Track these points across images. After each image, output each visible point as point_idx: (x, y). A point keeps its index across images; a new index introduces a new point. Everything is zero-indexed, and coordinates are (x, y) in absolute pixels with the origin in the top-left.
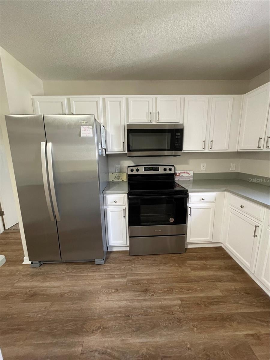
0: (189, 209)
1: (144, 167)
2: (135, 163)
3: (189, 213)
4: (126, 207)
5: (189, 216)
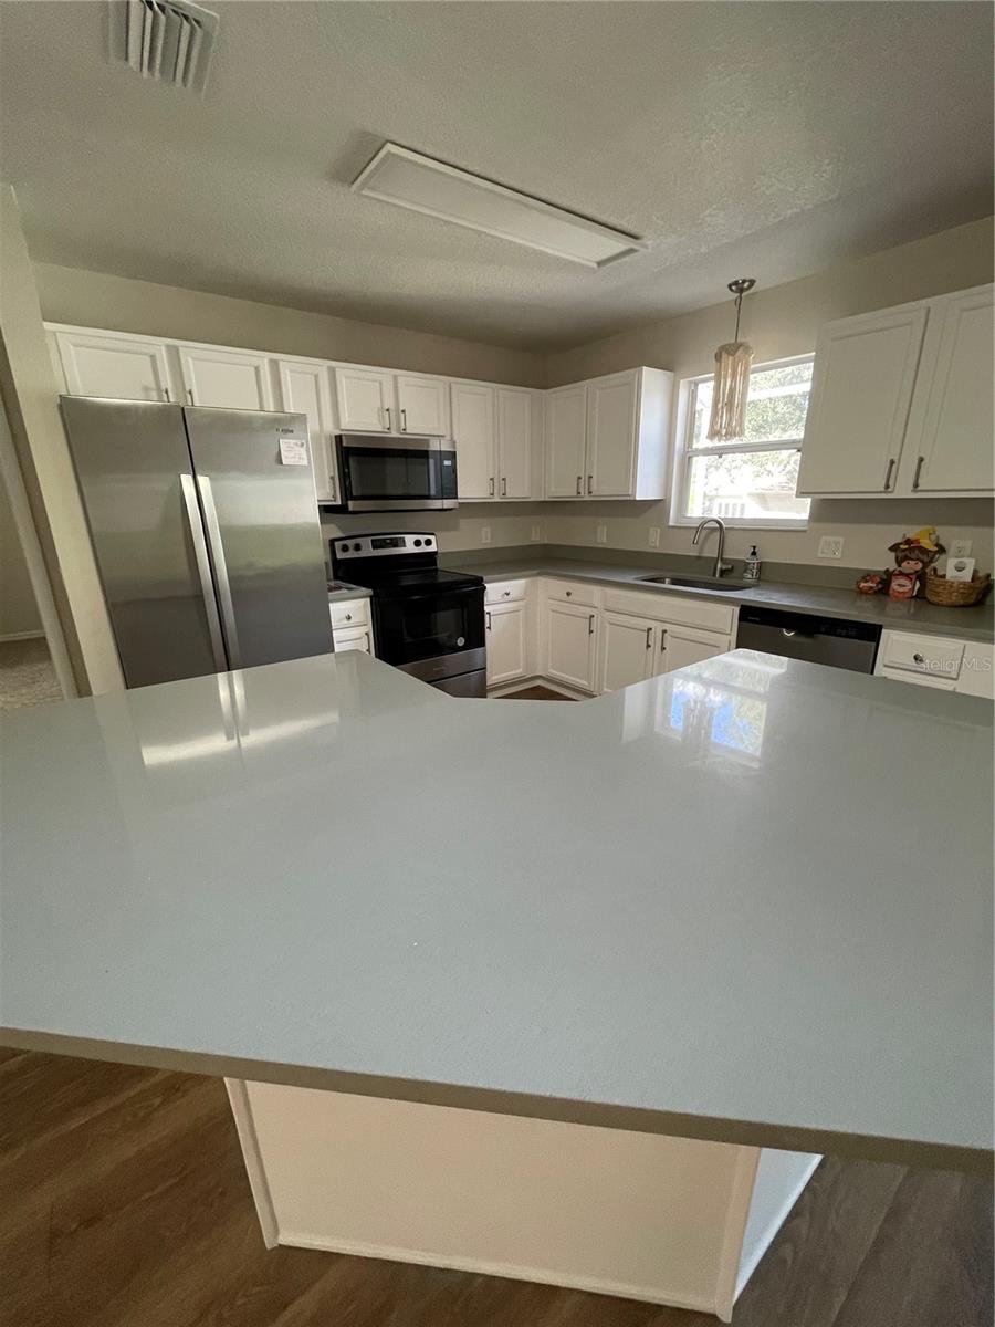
0: (487, 616)
1: (373, 541)
2: (342, 531)
3: (487, 625)
4: (369, 628)
5: (487, 630)
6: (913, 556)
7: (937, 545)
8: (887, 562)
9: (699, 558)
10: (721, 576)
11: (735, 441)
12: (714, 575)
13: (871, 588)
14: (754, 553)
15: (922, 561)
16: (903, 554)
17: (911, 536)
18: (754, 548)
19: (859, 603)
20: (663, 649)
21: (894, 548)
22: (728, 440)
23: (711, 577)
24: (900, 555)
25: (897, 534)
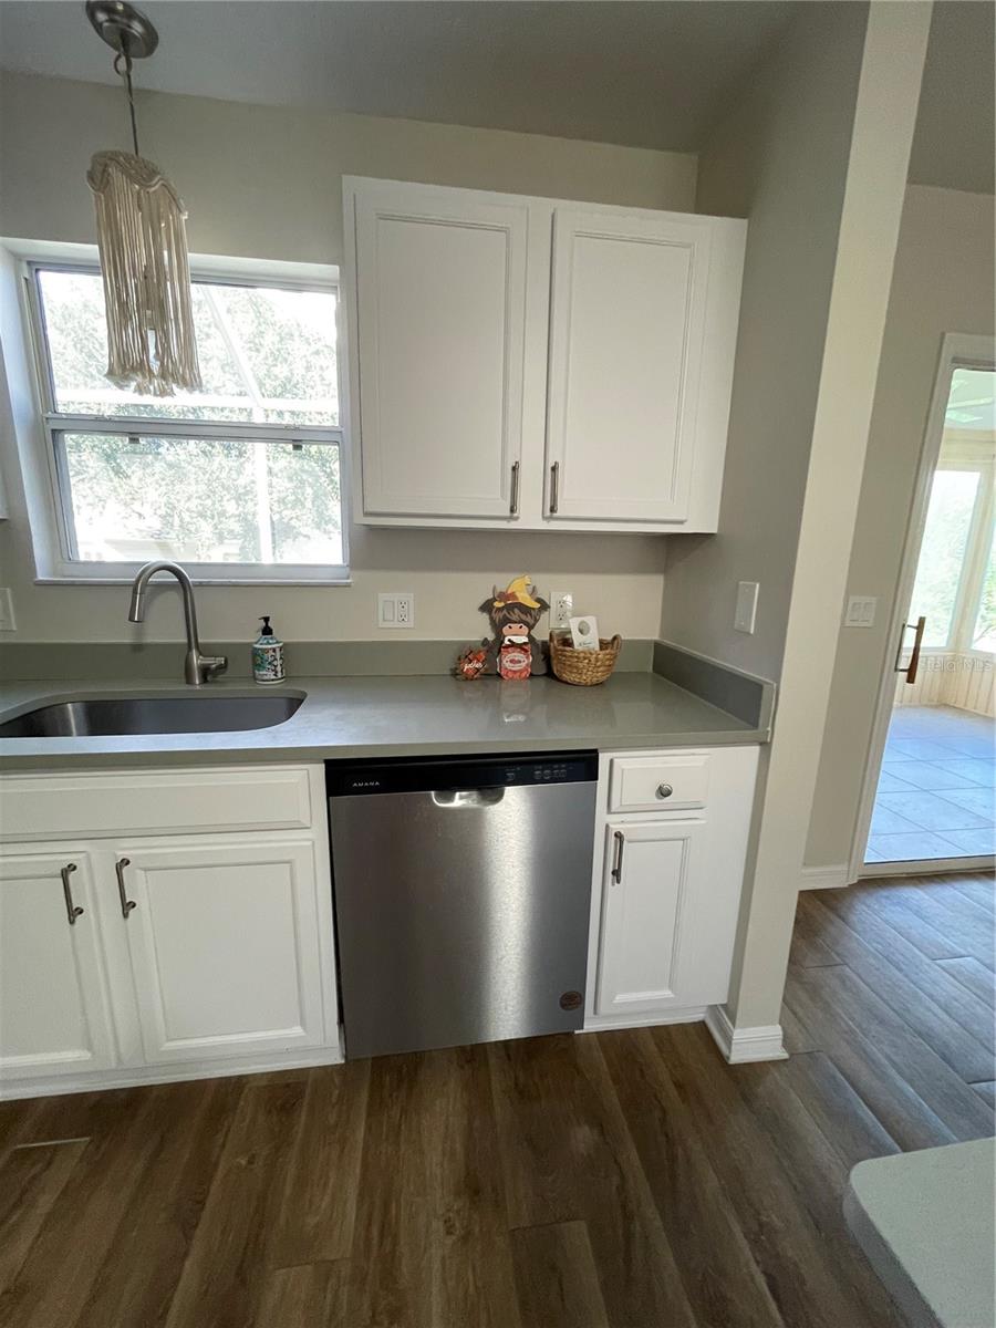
6: (514, 618)
7: (539, 600)
9: (137, 648)
10: (204, 680)
11: (179, 402)
12: (189, 680)
13: (478, 670)
14: (267, 631)
15: (527, 624)
16: (501, 615)
17: (501, 588)
18: (266, 619)
19: (466, 694)
20: (128, 907)
21: (487, 607)
22: (163, 393)
23: (185, 687)
24: (498, 617)
25: (484, 585)
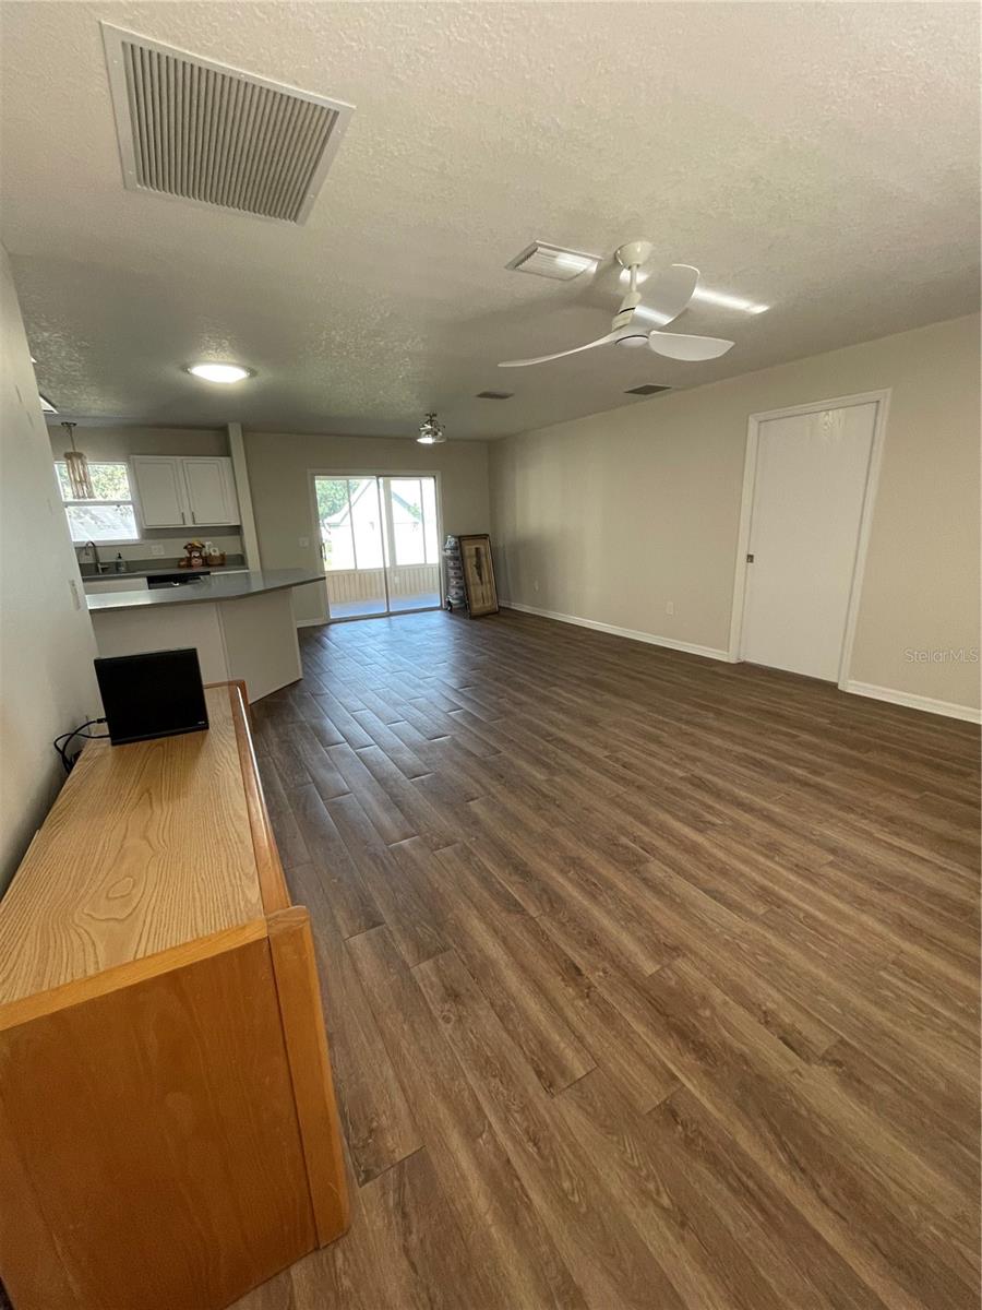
6: (195, 550)
7: (202, 544)
8: (185, 554)
10: (102, 571)
13: (185, 564)
14: (120, 557)
15: (199, 551)
16: (191, 550)
17: (190, 542)
18: (119, 555)
21: (186, 547)
24: (189, 550)
25: (185, 542)
